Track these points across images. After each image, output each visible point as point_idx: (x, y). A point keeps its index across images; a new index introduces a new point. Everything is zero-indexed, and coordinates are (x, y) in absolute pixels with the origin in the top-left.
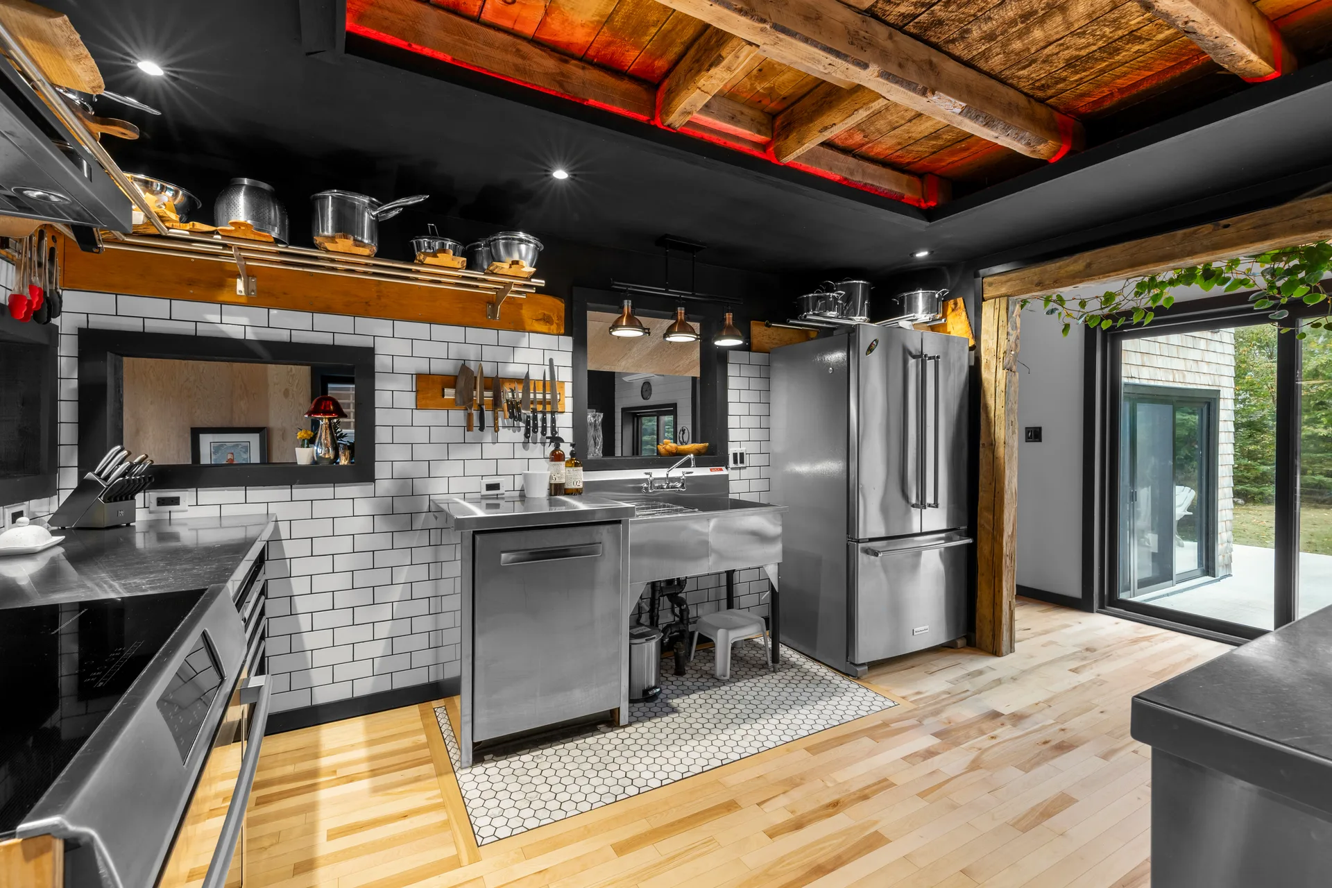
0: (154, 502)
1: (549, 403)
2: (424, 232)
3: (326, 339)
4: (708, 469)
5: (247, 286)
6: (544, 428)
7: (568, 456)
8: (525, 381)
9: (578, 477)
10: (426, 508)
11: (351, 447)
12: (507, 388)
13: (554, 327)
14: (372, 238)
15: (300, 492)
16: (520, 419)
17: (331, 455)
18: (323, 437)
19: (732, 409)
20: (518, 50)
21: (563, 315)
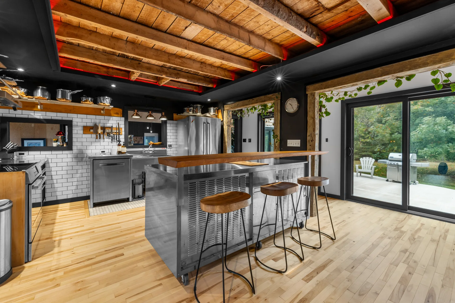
0: (18, 154)
1: (118, 133)
2: (83, 96)
3: (60, 118)
4: (161, 148)
5: (40, 107)
6: (116, 139)
7: (122, 145)
8: (111, 128)
9: (125, 150)
10: (86, 156)
11: (67, 143)
12: (107, 129)
13: (119, 115)
14: (70, 98)
15: (54, 152)
16: (110, 136)
17: (62, 144)
18: (60, 140)
19: (168, 134)
20: (98, 68)
21: (122, 112)
